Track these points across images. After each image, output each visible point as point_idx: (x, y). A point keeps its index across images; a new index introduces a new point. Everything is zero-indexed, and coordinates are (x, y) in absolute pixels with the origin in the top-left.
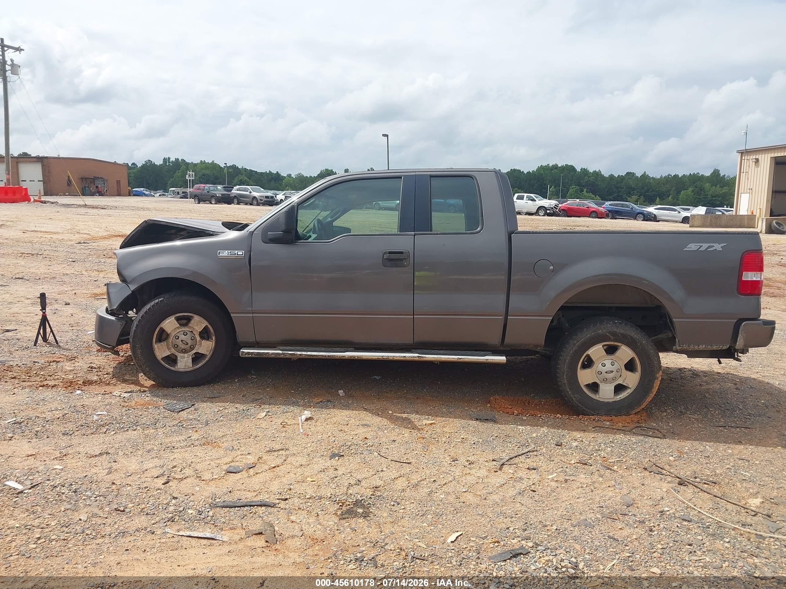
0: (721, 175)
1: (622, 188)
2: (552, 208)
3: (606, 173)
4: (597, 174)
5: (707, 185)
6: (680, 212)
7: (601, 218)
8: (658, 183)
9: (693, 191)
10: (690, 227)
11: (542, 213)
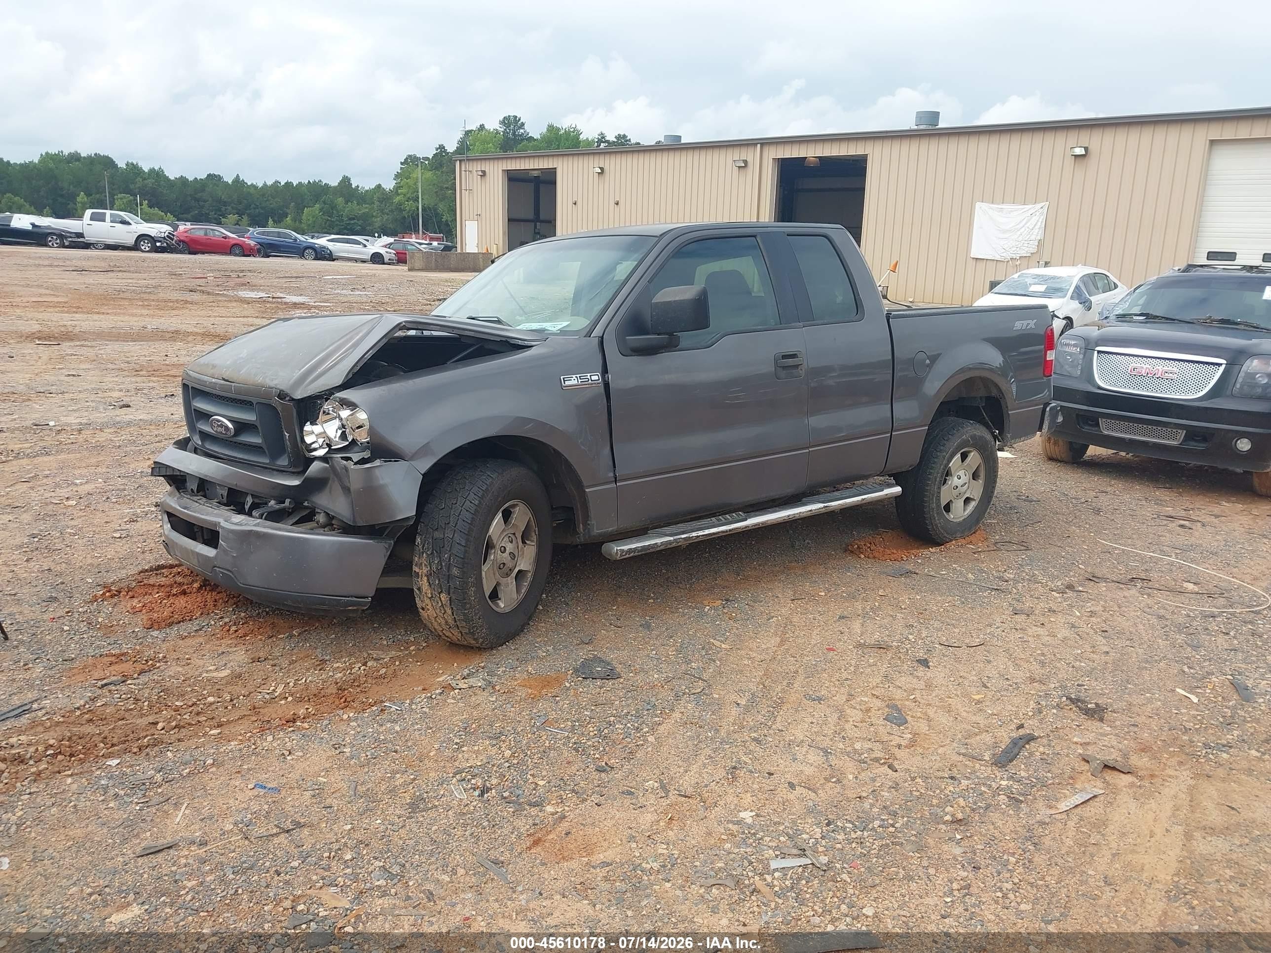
0: (353, 186)
1: (205, 201)
2: (164, 238)
3: (172, 174)
4: (157, 175)
5: (340, 200)
6: (365, 246)
7: (249, 256)
8: (263, 195)
9: (321, 210)
10: (409, 270)
11: (146, 246)
